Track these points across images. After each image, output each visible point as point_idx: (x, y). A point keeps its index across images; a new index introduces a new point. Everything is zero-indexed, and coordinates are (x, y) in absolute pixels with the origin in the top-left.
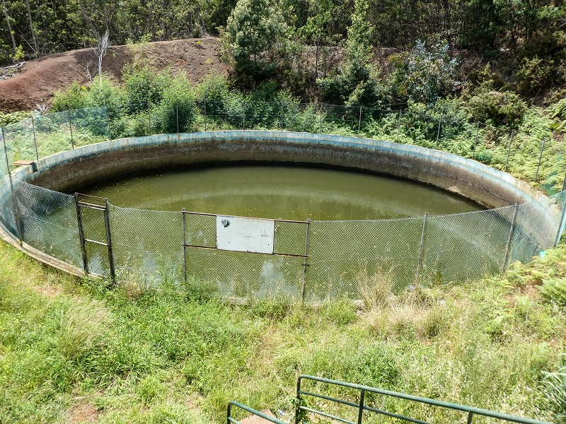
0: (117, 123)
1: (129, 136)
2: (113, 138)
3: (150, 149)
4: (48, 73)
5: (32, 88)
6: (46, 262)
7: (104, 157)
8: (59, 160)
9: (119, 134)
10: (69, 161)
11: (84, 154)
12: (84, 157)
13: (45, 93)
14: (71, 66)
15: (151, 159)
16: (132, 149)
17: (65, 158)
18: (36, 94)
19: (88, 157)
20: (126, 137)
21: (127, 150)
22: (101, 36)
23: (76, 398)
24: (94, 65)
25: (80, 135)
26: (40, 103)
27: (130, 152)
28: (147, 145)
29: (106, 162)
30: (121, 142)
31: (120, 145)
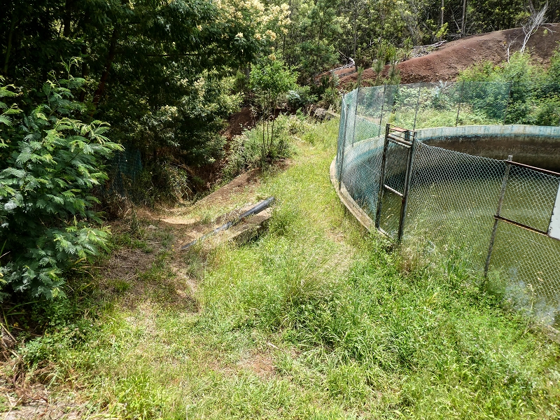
0: (519, 106)
1: (529, 123)
2: (507, 122)
3: (552, 144)
4: (463, 51)
5: (442, 65)
6: (348, 207)
7: (488, 143)
8: (436, 135)
9: (518, 119)
10: (447, 138)
11: (466, 133)
12: (465, 137)
13: (453, 71)
14: (491, 44)
15: (549, 156)
16: (527, 139)
17: (443, 134)
18: (444, 72)
19: (470, 138)
20: (524, 123)
21: (520, 139)
22: (537, 12)
23: (269, 344)
24: (517, 44)
25: (471, 117)
26: (444, 80)
27: (523, 143)
28: (549, 138)
29: (490, 149)
30: (518, 129)
31: (513, 132)
